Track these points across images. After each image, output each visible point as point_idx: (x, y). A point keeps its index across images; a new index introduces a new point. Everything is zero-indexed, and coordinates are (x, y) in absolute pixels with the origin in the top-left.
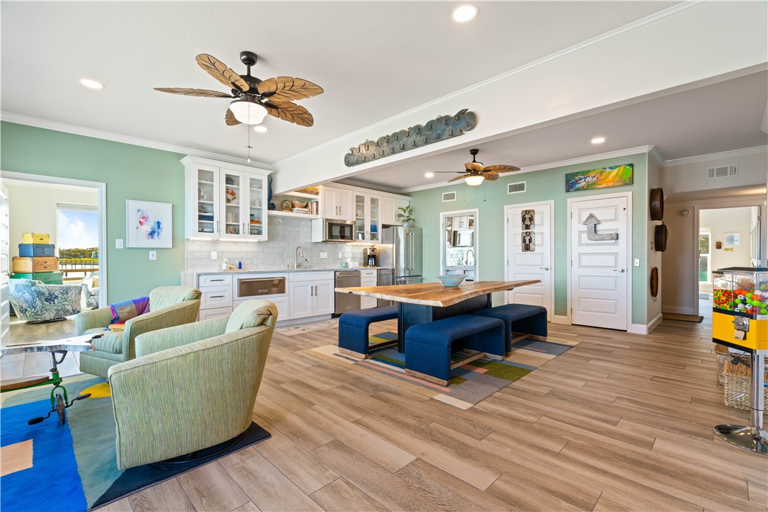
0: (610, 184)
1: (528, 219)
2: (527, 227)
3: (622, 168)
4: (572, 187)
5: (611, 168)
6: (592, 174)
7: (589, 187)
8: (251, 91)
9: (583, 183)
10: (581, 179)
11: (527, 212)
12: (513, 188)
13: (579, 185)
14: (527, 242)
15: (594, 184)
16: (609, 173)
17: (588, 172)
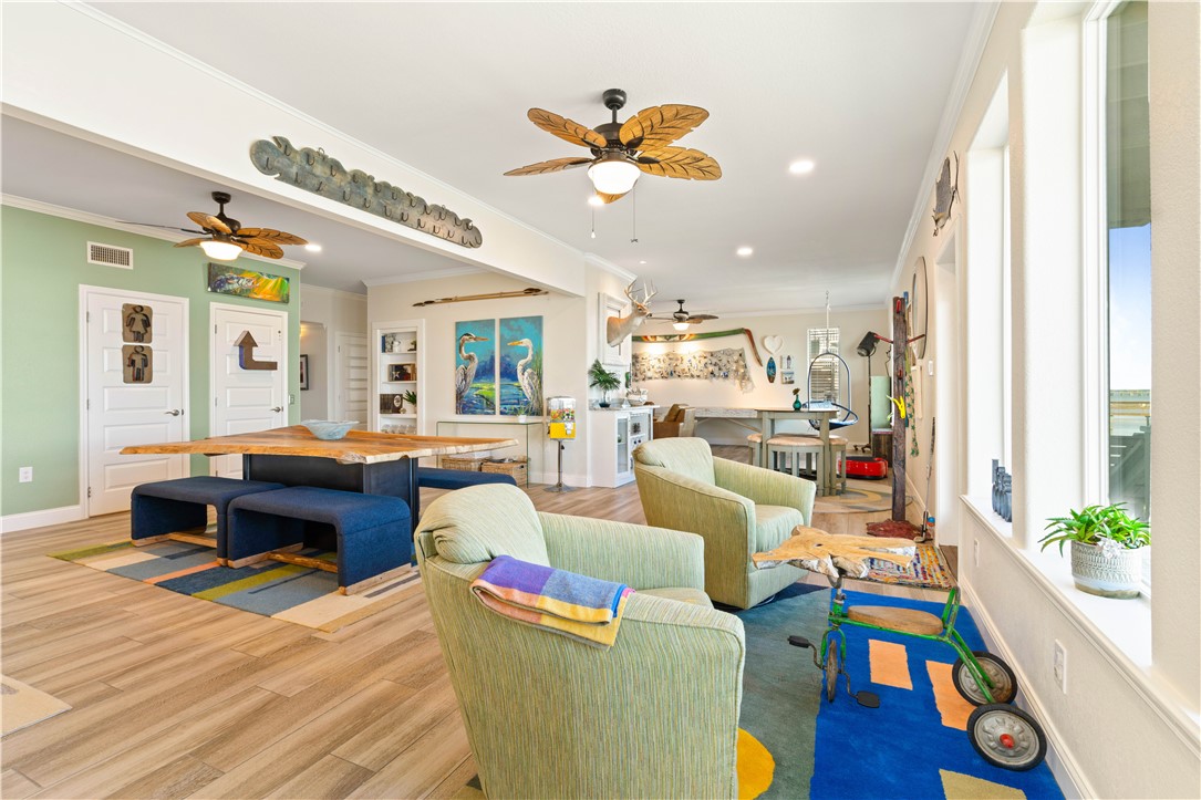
0: (268, 297)
1: (138, 322)
2: (139, 337)
3: (280, 279)
4: (219, 286)
5: (269, 276)
6: (247, 276)
7: (242, 294)
8: (612, 145)
9: (234, 286)
10: (232, 278)
11: (139, 309)
12: (99, 254)
13: (230, 287)
14: (139, 364)
15: (248, 290)
16: (267, 282)
17: (242, 271)
